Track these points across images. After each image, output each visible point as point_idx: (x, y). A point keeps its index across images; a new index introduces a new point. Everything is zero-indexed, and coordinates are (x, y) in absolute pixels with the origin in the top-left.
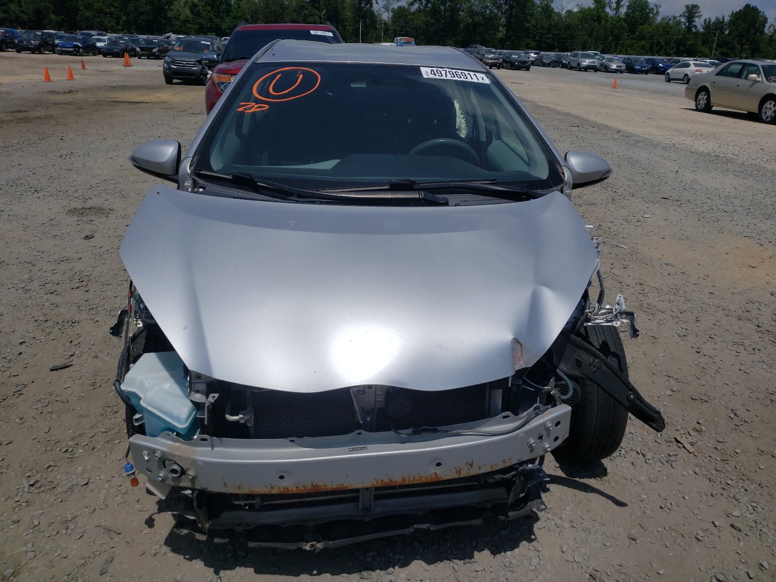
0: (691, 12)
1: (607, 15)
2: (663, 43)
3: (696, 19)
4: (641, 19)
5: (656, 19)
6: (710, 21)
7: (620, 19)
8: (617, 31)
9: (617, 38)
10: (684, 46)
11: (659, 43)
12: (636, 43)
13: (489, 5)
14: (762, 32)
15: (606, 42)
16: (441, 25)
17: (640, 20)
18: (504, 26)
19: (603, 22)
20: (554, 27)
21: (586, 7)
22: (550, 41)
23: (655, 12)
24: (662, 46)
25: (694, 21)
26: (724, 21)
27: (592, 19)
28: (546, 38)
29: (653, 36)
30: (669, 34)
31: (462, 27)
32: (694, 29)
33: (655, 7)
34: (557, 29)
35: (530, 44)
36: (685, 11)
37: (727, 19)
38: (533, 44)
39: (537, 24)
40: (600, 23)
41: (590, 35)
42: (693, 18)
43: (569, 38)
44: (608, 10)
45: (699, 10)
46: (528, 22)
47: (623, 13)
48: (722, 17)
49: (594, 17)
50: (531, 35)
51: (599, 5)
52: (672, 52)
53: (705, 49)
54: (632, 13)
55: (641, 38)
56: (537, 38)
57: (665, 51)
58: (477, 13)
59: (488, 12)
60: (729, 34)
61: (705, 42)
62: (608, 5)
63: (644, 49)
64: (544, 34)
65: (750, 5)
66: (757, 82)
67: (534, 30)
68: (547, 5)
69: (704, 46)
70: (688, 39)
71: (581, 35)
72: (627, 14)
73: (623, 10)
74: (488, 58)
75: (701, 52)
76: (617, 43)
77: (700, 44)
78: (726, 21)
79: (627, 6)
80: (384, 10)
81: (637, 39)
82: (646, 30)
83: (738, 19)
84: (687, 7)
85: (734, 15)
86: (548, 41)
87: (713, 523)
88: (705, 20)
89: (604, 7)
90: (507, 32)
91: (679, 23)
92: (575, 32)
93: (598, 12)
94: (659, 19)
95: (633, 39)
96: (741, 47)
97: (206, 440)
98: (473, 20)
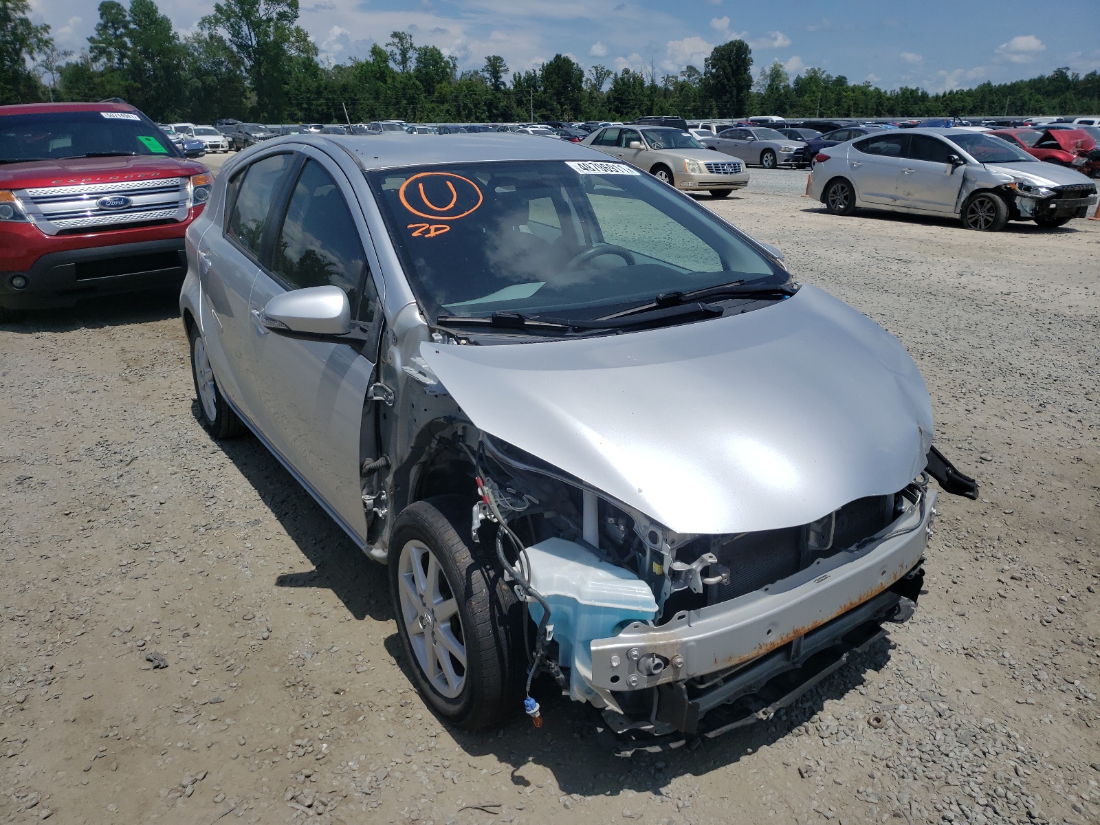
0: (495, 65)
1: (392, 71)
2: (472, 106)
3: (502, 74)
4: (438, 75)
5: (455, 75)
6: (520, 77)
7: (410, 77)
8: (410, 91)
9: (412, 101)
10: (497, 108)
11: (466, 106)
12: (438, 107)
13: (223, 59)
14: (580, 88)
15: (400, 107)
16: (152, 92)
17: (436, 77)
18: (253, 90)
19: (389, 81)
20: (326, 88)
21: (364, 61)
22: (323, 109)
23: (452, 66)
24: (470, 110)
25: (501, 77)
26: (535, 75)
27: (374, 77)
28: (317, 105)
29: (457, 97)
30: (476, 94)
31: (187, 93)
32: (502, 87)
33: (450, 60)
34: (330, 92)
35: (296, 114)
36: (487, 64)
37: (539, 73)
38: (300, 114)
39: (300, 86)
40: (385, 82)
41: (377, 98)
42: (498, 73)
43: (349, 103)
44: (392, 65)
45: (504, 63)
46: (286, 83)
47: (413, 68)
48: (533, 72)
49: (376, 74)
50: (294, 102)
51: (379, 58)
52: (484, 116)
53: (522, 112)
54: (425, 68)
55: (442, 100)
56: (305, 106)
57: (476, 115)
58: (207, 73)
59: (224, 70)
60: (545, 92)
61: (520, 103)
62: (390, 57)
63: (450, 114)
64: (313, 100)
65: (561, 55)
66: (641, 150)
67: (297, 95)
68: (308, 58)
69: (520, 107)
70: (499, 99)
71: (364, 98)
72: (418, 70)
73: (412, 65)
74: (256, 137)
75: (518, 116)
76: (414, 108)
77: (515, 106)
78: (538, 75)
79: (416, 59)
80: (45, 70)
81: (438, 102)
82: (445, 89)
83: (551, 73)
84: (489, 59)
85: (545, 68)
86: (320, 109)
87: (999, 581)
88: (514, 76)
89: (386, 61)
90: (259, 98)
91: (483, 79)
92: (355, 95)
93: (380, 67)
94: (458, 74)
95: (433, 101)
96: (562, 107)
97: (684, 616)
98: (203, 83)
